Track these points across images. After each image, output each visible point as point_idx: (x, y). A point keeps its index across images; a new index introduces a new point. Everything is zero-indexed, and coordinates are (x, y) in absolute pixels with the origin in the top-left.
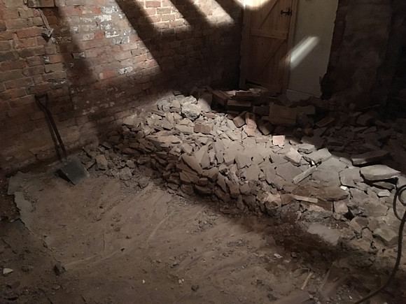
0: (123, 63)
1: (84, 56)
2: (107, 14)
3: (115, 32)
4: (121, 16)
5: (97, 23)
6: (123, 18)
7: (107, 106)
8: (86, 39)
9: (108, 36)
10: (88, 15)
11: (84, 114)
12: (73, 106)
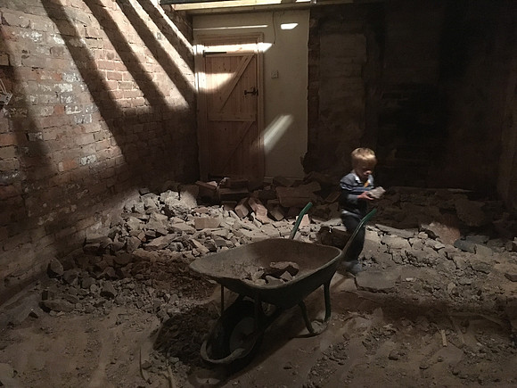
0: (85, 150)
1: (41, 137)
2: (68, 83)
3: (76, 108)
4: (83, 87)
5: (57, 93)
6: (85, 90)
7: (67, 211)
8: (44, 114)
9: (69, 112)
10: (47, 82)
11: (41, 223)
12: (27, 212)
